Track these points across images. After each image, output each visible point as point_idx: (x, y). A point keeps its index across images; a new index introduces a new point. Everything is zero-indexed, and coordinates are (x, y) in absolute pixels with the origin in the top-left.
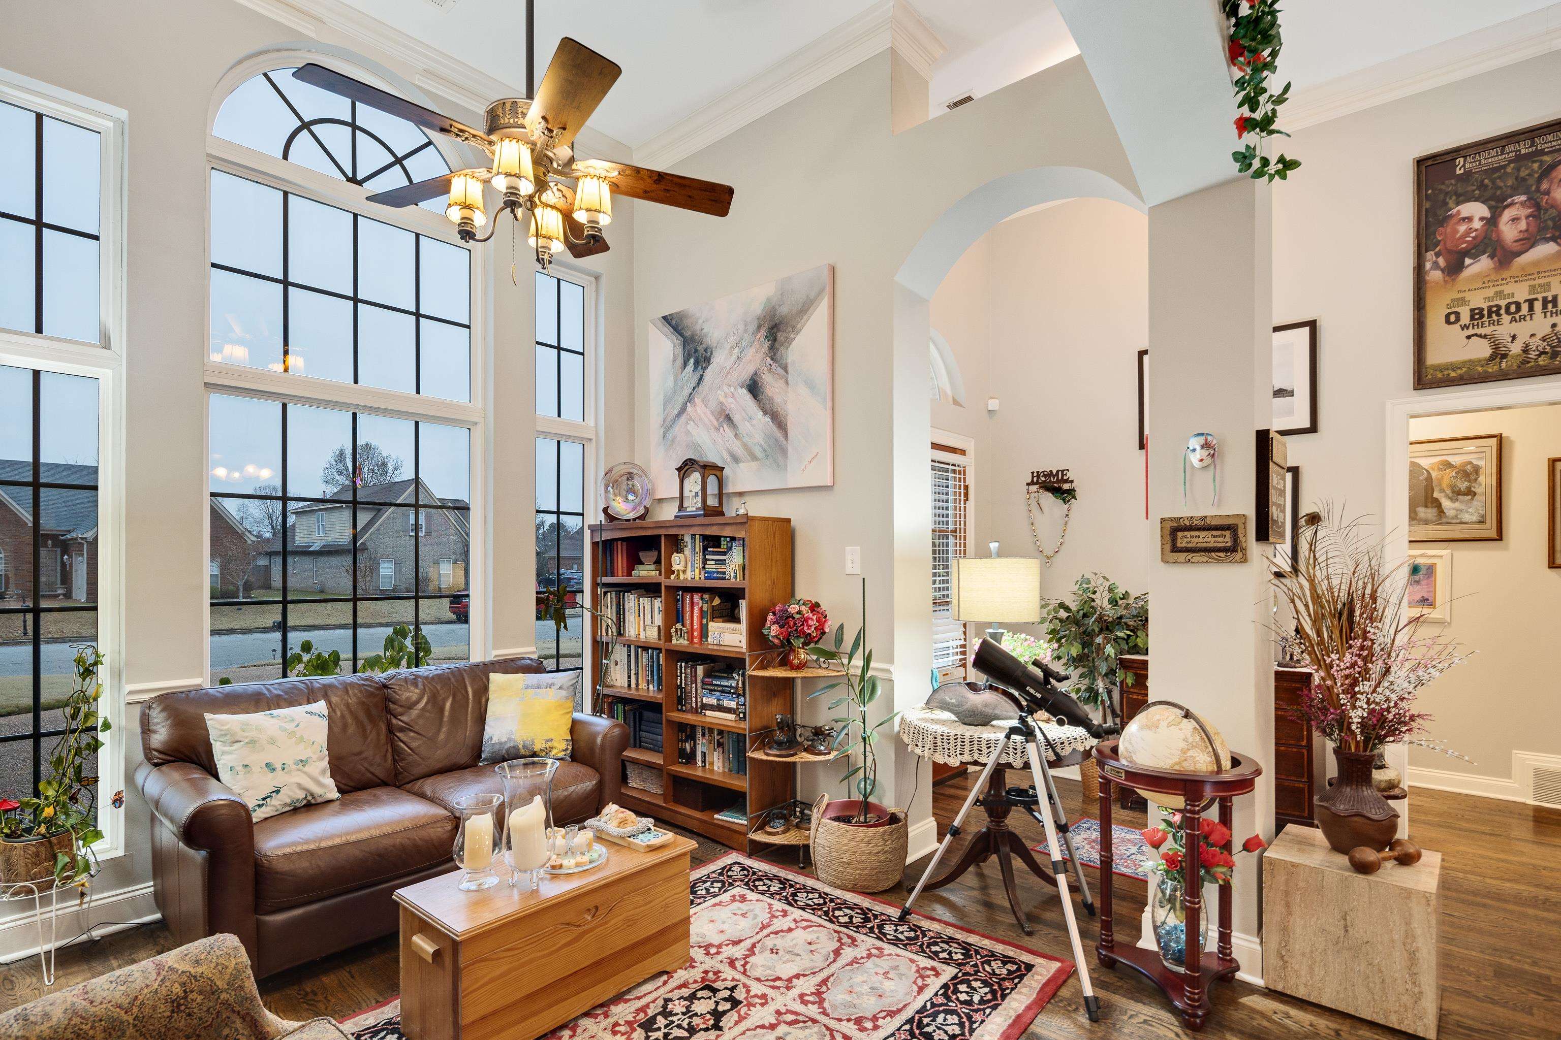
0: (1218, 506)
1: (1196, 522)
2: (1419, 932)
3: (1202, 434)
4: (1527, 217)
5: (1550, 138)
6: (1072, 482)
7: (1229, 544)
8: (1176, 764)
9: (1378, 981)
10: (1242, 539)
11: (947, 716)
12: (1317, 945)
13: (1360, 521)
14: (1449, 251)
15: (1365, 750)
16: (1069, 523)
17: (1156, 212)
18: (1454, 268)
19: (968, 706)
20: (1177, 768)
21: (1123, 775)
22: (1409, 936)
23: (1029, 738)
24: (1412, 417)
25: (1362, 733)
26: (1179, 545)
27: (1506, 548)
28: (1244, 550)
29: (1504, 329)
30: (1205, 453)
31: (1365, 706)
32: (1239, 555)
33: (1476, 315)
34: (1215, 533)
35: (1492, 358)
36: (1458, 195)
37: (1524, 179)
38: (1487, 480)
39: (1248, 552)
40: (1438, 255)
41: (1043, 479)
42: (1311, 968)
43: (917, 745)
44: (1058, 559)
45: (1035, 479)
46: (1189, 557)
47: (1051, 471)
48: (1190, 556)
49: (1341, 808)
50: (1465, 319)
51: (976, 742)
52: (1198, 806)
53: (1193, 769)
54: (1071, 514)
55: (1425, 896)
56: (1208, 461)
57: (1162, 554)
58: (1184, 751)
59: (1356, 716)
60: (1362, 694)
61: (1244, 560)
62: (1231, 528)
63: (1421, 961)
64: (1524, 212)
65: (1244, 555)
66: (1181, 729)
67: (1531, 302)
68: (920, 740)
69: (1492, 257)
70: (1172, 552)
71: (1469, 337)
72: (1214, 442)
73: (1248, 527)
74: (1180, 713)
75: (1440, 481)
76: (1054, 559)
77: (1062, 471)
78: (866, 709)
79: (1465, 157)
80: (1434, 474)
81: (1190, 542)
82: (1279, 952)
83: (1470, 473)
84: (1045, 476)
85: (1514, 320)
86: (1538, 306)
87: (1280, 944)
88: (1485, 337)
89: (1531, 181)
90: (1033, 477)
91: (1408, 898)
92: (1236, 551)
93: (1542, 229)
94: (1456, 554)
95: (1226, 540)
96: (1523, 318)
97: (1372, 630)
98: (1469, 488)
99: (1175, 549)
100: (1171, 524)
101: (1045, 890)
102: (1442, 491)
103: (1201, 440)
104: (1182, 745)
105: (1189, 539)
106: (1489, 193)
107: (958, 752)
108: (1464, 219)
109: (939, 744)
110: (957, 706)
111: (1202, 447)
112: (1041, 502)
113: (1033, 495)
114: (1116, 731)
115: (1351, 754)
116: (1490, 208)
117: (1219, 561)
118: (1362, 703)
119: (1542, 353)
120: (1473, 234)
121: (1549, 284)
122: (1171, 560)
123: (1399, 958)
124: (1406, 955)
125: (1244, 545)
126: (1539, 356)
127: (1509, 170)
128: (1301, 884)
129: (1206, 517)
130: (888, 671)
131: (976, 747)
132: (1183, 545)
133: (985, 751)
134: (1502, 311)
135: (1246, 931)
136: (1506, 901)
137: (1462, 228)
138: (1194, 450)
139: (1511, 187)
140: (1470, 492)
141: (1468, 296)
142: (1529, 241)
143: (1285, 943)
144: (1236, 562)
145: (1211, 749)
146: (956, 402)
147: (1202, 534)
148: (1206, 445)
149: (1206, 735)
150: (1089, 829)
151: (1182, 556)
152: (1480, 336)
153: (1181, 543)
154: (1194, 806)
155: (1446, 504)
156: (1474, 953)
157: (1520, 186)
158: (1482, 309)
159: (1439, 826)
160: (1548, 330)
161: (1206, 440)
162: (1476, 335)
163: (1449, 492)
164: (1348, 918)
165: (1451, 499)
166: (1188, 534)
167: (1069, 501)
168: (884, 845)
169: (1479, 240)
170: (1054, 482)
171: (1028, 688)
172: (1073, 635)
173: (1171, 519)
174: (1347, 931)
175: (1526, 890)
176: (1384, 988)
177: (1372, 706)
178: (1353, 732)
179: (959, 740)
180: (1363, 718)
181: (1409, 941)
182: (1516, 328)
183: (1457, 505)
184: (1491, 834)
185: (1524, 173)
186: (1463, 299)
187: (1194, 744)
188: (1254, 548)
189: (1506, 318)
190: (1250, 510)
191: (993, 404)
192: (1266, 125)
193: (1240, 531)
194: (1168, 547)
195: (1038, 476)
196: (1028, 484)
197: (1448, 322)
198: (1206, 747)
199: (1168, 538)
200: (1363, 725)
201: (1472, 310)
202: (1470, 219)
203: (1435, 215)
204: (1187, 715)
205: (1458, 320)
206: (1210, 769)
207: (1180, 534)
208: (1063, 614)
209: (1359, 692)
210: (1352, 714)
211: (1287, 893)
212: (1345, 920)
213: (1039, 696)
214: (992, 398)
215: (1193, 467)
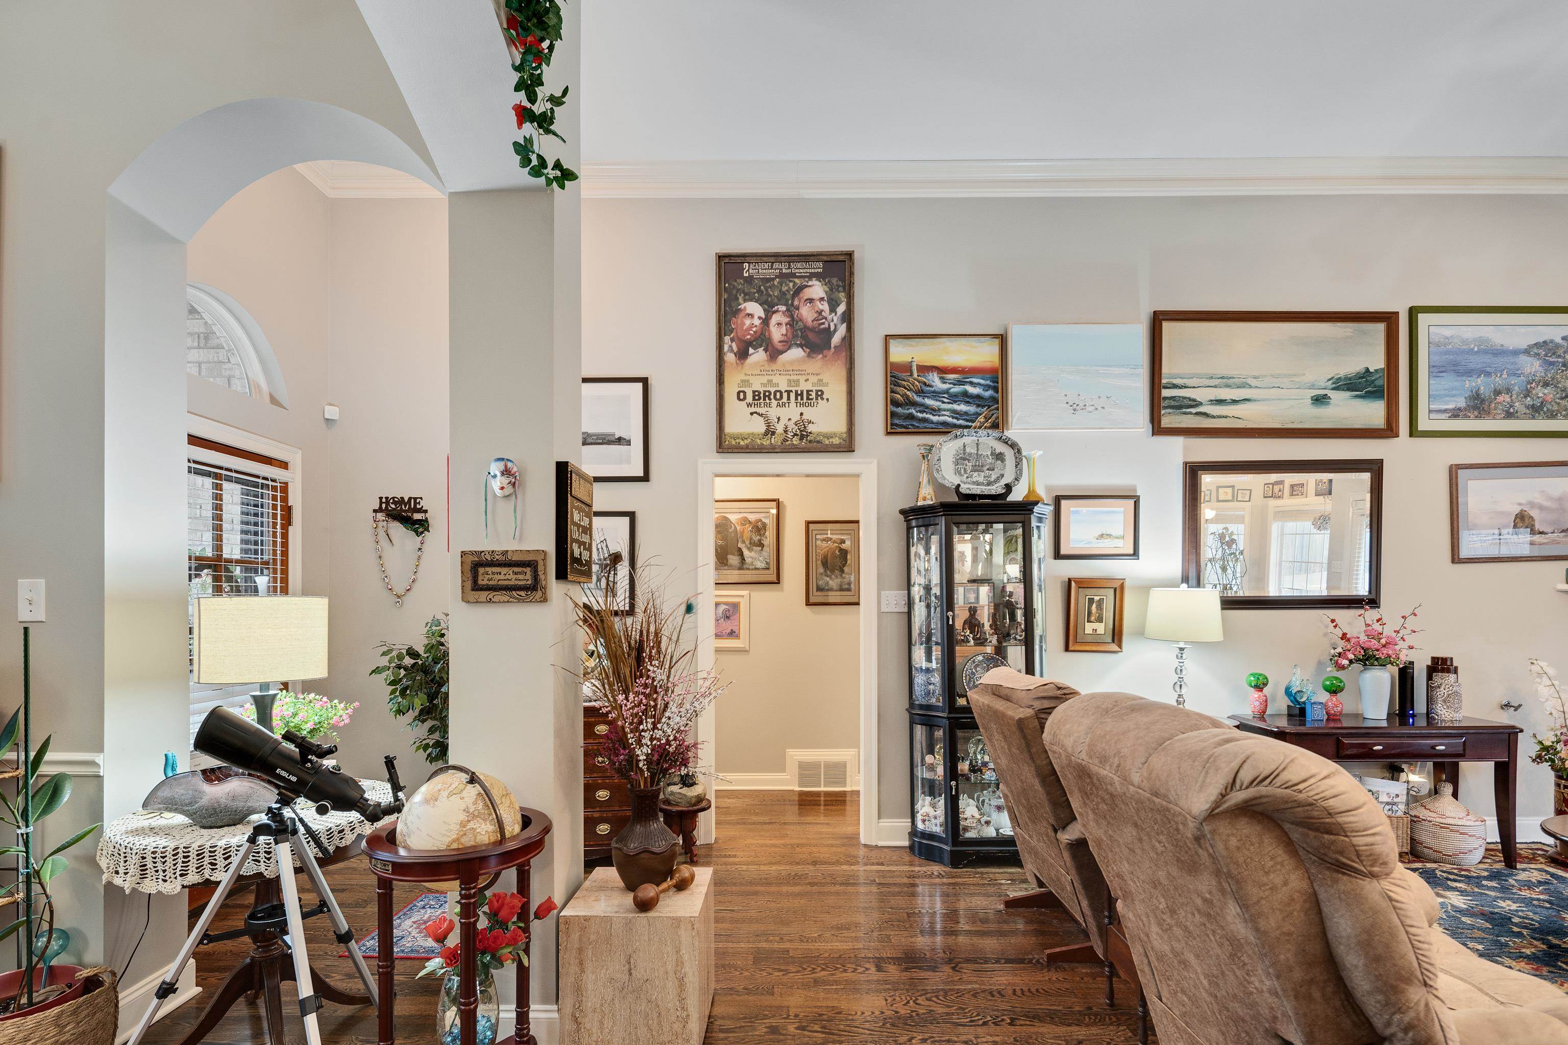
0: (520, 539)
1: (497, 557)
2: (686, 957)
3: (502, 459)
4: (786, 324)
5: (799, 265)
6: (426, 511)
7: (529, 582)
8: (454, 841)
9: (655, 1016)
10: (542, 577)
11: (180, 819)
12: (606, 997)
13: (652, 561)
14: (739, 339)
15: (652, 786)
16: (423, 557)
17: (458, 198)
18: (743, 355)
19: (204, 801)
20: (455, 846)
21: (390, 868)
22: (679, 963)
23: (278, 838)
24: (717, 476)
25: (648, 769)
26: (480, 582)
27: (782, 590)
28: (544, 588)
29: (773, 411)
30: (505, 480)
31: (649, 743)
32: (539, 593)
33: (756, 395)
34: (516, 569)
35: (766, 434)
36: (745, 294)
37: (784, 293)
38: (770, 534)
39: (548, 592)
40: (732, 340)
41: (393, 506)
42: (601, 1023)
43: (117, 873)
44: (409, 599)
45: (384, 506)
46: (491, 596)
47: (402, 498)
48: (492, 594)
49: (633, 846)
50: (749, 399)
51: (207, 854)
52: (474, 888)
53: (472, 843)
54: (425, 547)
55: (691, 921)
56: (509, 490)
57: (463, 592)
58: (463, 824)
59: (642, 753)
60: (645, 731)
61: (544, 600)
62: (530, 564)
63: (688, 985)
64: (785, 320)
65: (544, 593)
66: (462, 798)
67: (789, 392)
68: (122, 864)
69: (766, 350)
70: (473, 590)
71: (752, 414)
72: (515, 469)
73: (548, 564)
74: (465, 777)
75: (742, 533)
76: (404, 598)
77: (415, 499)
78: (28, 830)
79: (749, 263)
80: (738, 528)
81: (491, 579)
82: (573, 1015)
83: (759, 528)
84: (395, 503)
85: (778, 405)
86: (793, 395)
87: (574, 1006)
88: (761, 415)
89: (788, 296)
90: (381, 503)
91: (678, 926)
92: (536, 590)
93: (795, 336)
94: (754, 594)
95: (526, 577)
96: (784, 405)
97: (651, 668)
98: (760, 541)
99: (476, 587)
100: (471, 558)
101: (339, 1013)
102: (743, 542)
103: (501, 465)
104: (463, 817)
105: (490, 576)
106: (764, 298)
107: (178, 873)
108: (749, 315)
109: (150, 865)
110: (190, 804)
111: (503, 474)
112: (392, 533)
113: (381, 524)
114: (396, 808)
115: (641, 791)
116: (765, 310)
117: (520, 600)
118: (645, 741)
119: (796, 435)
120: (754, 329)
121: (798, 381)
122: (472, 599)
123: (672, 985)
124: (677, 983)
125: (544, 583)
126: (793, 436)
127: (776, 283)
128: (593, 937)
129: (507, 551)
130: (93, 763)
131: (207, 860)
132: (485, 582)
133: (221, 863)
134: (772, 397)
135: (545, 1001)
136: (770, 884)
137: (748, 322)
138: (495, 476)
139: (777, 297)
140: (761, 545)
141: (752, 379)
142: (788, 344)
143: (579, 1006)
144: (536, 601)
145: (494, 816)
146: (274, 401)
147: (504, 570)
148: (506, 472)
149: (490, 800)
150: (424, 908)
151: (483, 595)
152: (759, 414)
153: (483, 581)
154: (470, 889)
155: (746, 553)
156: (742, 945)
157: (782, 298)
158: (760, 393)
159: (738, 823)
160: (798, 417)
161: (506, 466)
162: (756, 413)
163: (747, 543)
164: (632, 961)
165: (749, 549)
166: (490, 570)
167: (422, 533)
168: (60, 1033)
169: (758, 334)
170: (405, 511)
171: (278, 771)
172: (417, 684)
173: (472, 553)
174: (631, 974)
175: (784, 869)
176: (660, 1022)
177: (655, 742)
178: (641, 770)
179: (181, 855)
180: (647, 755)
181: (679, 968)
182: (781, 412)
183: (753, 554)
184: (770, 823)
185: (784, 289)
186: (748, 381)
187: (476, 813)
188: (555, 588)
189: (774, 403)
190: (549, 545)
191: (332, 412)
192: (544, 122)
193: (540, 568)
194: (469, 584)
195: (387, 503)
196: (375, 511)
197: (739, 399)
198: (490, 814)
199: (469, 575)
200: (649, 761)
201: (754, 392)
202: (751, 316)
203: (730, 306)
204: (473, 779)
205: (745, 398)
206: (493, 839)
207: (481, 570)
208: (408, 661)
209: (643, 730)
210: (638, 752)
211: (580, 950)
212: (629, 963)
213: (294, 779)
214: (330, 404)
215: (495, 495)
